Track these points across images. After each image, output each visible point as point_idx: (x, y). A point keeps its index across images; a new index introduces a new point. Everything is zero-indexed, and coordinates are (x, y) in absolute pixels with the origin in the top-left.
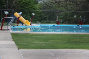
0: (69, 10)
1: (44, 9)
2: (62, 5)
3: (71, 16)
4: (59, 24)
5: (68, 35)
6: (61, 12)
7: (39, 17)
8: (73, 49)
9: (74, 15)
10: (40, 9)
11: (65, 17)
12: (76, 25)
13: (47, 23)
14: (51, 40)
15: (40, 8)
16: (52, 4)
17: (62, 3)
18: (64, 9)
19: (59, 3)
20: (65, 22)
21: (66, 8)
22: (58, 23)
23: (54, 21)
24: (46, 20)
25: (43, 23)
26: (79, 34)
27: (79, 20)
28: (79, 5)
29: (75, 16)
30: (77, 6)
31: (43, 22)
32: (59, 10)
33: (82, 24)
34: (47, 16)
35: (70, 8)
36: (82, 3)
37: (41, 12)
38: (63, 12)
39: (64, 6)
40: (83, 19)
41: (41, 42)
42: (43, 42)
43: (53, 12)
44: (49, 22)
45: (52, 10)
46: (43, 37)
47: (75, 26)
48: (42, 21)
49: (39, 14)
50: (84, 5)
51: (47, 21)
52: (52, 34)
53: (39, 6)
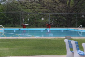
0: (36, 12)
1: (7, 11)
2: (28, 6)
3: (38, 19)
4: (25, 28)
5: (36, 40)
6: (27, 15)
7: (2, 20)
8: (42, 56)
9: (42, 17)
10: (3, 11)
11: (31, 20)
12: (44, 29)
13: (12, 27)
14: (17, 46)
15: (3, 10)
16: (17, 5)
17: (28, 4)
18: (30, 11)
19: (24, 4)
20: (32, 25)
21: (33, 9)
22: (24, 27)
23: (19, 24)
24: (11, 24)
25: (7, 27)
26: (48, 39)
27: (47, 23)
28: (46, 6)
29: (43, 19)
30: (44, 7)
31: (7, 26)
32: (25, 12)
33: (50, 28)
34: (12, 19)
35: (37, 10)
36: (50, 5)
37: (5, 14)
38: (29, 14)
39: (30, 7)
40: (51, 21)
41: (5, 49)
42: (8, 49)
43: (18, 14)
44: (14, 25)
45: (17, 12)
46: (8, 42)
47: (42, 29)
48: (6, 25)
49: (2, 16)
50: (52, 6)
52: (18, 39)
53: (2, 7)
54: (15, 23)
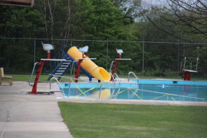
1: (147, 38)
2: (198, 26)
4: (189, 79)
6: (195, 47)
7: (135, 59)
10: (136, 38)
13: (157, 75)
14: (166, 123)
15: (137, 35)
16: (170, 23)
17: (199, 21)
18: (203, 38)
19: (188, 22)
22: (187, 76)
23: (175, 70)
24: (155, 69)
25: (145, 76)
31: (145, 74)
32: (191, 42)
34: (158, 57)
37: (141, 45)
38: (201, 46)
39: (205, 30)
41: (138, 128)
42: (144, 128)
43: (174, 46)
44: (161, 72)
45: (170, 41)
46: (145, 113)
48: (143, 71)
49: (135, 50)
51: (157, 71)
52: (169, 106)
53: (135, 29)
54: (163, 67)
